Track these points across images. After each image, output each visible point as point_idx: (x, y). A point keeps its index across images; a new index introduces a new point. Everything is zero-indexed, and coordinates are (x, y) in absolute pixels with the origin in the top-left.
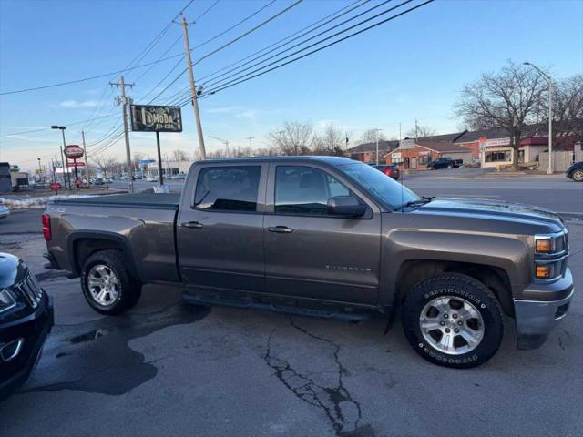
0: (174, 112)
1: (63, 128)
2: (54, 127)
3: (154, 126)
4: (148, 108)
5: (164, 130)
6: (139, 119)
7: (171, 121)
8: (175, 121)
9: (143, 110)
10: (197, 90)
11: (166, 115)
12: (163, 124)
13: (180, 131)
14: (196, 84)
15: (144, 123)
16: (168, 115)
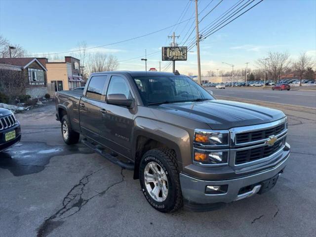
0: (184, 50)
1: (146, 60)
2: (142, 60)
3: (173, 58)
4: (170, 48)
5: (178, 60)
6: (166, 54)
7: (182, 55)
8: (184, 55)
9: (168, 49)
10: (199, 37)
11: (179, 52)
12: (177, 57)
13: (186, 60)
14: (199, 34)
15: (168, 56)
16: (180, 51)
